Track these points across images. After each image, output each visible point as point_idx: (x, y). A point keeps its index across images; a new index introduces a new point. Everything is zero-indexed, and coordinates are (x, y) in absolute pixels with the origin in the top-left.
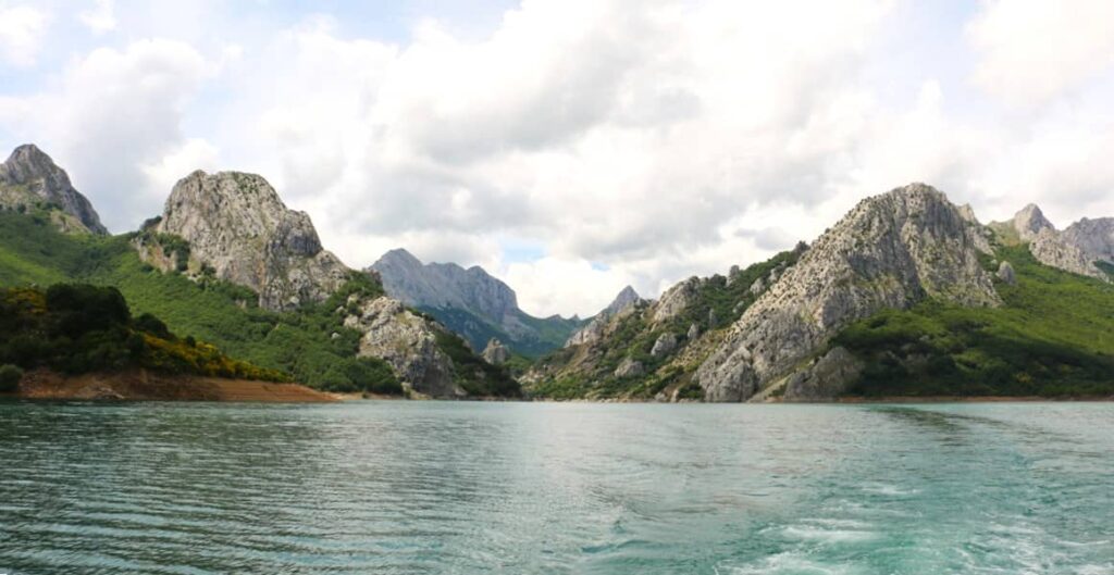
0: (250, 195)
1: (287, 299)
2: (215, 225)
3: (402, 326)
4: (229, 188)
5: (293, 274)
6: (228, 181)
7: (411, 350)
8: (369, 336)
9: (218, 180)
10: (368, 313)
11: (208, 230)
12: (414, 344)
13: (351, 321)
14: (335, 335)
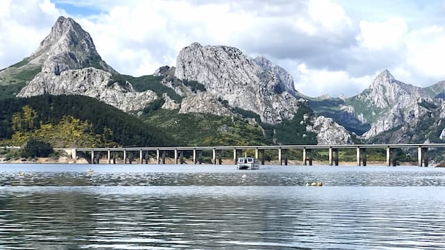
0: (235, 60)
1: (275, 118)
2: (219, 77)
3: (336, 131)
4: (223, 56)
5: (275, 105)
6: (221, 52)
7: (342, 142)
8: (320, 135)
9: (215, 51)
10: (316, 124)
11: (215, 79)
12: (343, 139)
13: (309, 128)
14: (304, 135)
